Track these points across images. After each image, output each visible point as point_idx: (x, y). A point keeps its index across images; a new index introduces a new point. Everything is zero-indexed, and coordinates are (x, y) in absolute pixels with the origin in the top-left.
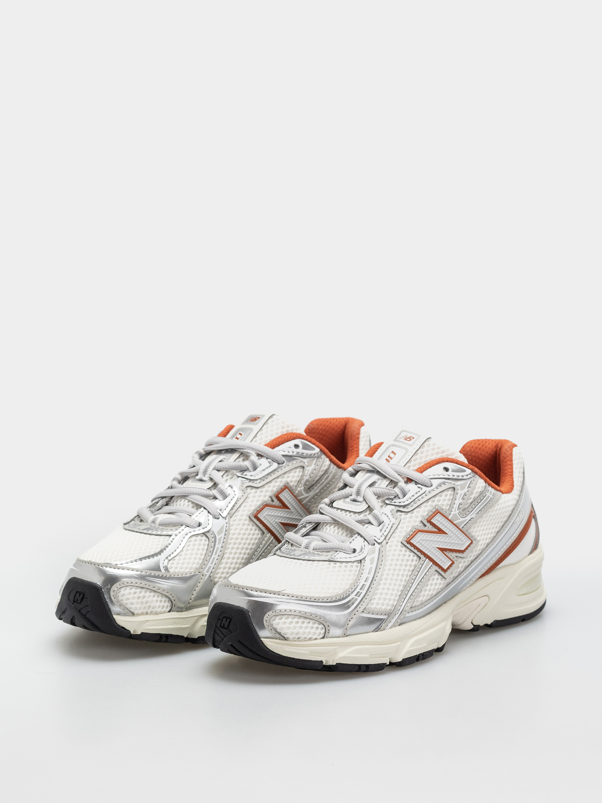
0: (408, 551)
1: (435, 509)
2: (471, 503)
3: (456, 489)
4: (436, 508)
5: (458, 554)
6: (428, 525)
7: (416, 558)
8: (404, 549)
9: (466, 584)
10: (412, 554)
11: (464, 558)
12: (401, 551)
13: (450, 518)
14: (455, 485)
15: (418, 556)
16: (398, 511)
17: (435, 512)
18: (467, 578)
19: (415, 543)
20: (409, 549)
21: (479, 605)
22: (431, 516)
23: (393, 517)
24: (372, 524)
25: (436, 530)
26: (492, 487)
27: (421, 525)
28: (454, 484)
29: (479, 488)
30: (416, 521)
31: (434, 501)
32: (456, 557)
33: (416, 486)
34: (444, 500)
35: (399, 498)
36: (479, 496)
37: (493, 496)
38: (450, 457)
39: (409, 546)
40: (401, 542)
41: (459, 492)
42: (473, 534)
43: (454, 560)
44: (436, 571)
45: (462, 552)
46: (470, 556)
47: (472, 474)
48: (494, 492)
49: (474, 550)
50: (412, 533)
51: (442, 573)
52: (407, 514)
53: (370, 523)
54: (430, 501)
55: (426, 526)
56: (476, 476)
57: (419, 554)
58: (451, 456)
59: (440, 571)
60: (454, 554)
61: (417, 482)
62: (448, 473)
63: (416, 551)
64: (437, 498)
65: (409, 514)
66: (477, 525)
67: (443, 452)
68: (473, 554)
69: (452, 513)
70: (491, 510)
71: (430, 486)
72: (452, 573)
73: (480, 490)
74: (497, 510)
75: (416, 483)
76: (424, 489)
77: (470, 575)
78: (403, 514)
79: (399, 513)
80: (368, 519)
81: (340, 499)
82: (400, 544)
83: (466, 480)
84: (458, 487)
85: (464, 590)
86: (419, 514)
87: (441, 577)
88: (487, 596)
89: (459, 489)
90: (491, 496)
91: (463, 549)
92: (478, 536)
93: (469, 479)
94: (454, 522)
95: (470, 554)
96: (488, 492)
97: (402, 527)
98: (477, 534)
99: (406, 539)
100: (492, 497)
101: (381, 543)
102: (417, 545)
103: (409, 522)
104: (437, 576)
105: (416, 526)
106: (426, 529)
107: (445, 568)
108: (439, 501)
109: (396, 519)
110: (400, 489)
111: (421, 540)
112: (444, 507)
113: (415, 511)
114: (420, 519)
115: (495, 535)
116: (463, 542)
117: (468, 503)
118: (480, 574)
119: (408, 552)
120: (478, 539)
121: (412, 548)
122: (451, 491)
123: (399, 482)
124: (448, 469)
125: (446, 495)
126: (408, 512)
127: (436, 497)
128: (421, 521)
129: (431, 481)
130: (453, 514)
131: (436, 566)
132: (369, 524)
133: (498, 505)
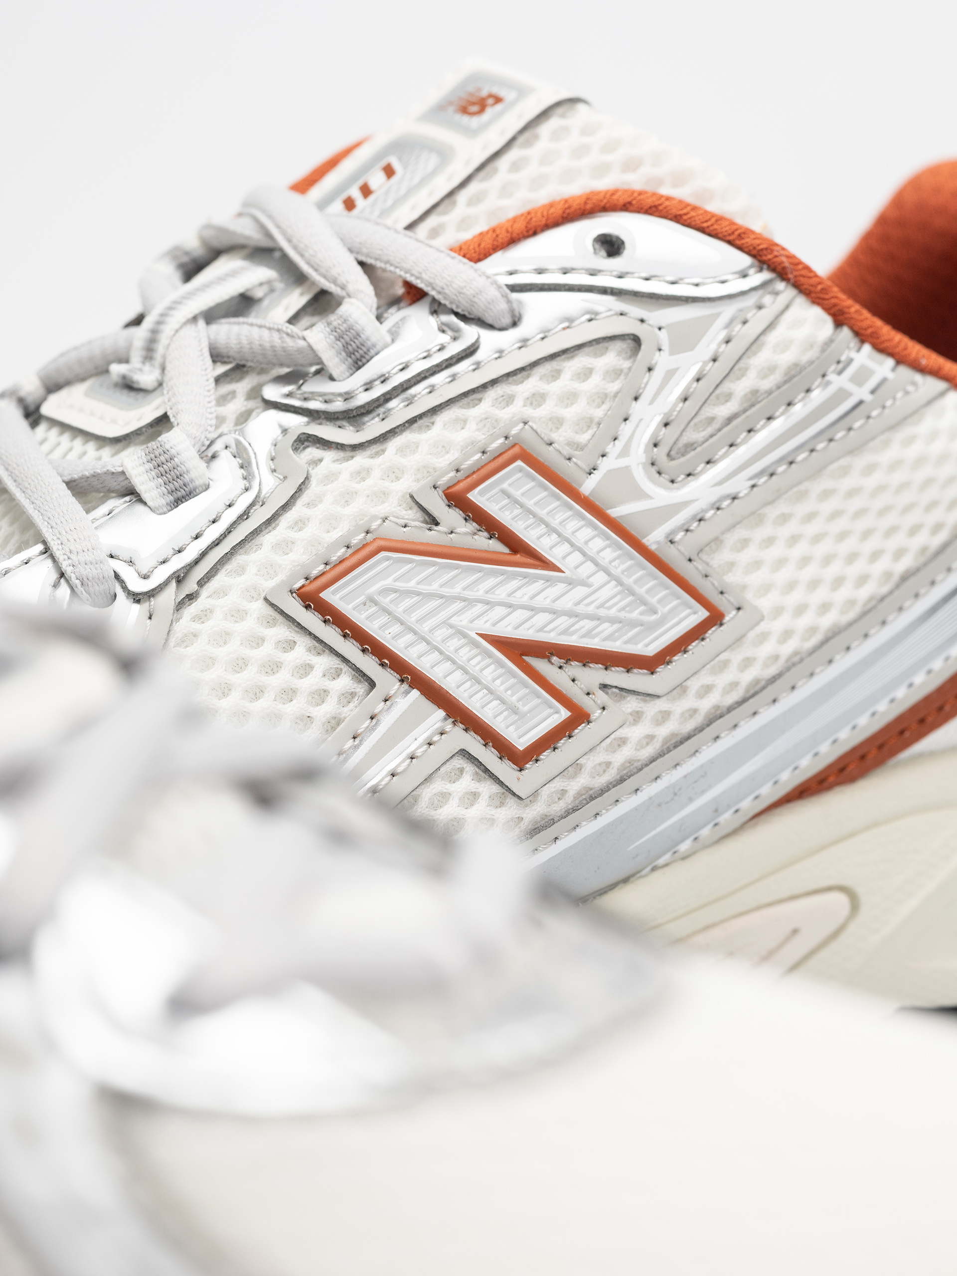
0: (303, 642)
1: (502, 440)
2: (730, 420)
3: (643, 347)
4: (514, 431)
5: (617, 677)
6: (451, 517)
7: (346, 681)
8: (283, 631)
9: (687, 830)
10: (325, 661)
11: (658, 697)
12: (259, 641)
13: (588, 486)
14: (644, 325)
15: (361, 675)
16: (304, 441)
17: (501, 454)
18: (691, 800)
19: (347, 608)
20: (310, 634)
21: (795, 932)
22: (474, 473)
23: (274, 471)
24: (141, 501)
25: (495, 545)
26: (881, 349)
27: (413, 515)
28: (642, 321)
29: (784, 346)
30: (384, 495)
31: (510, 400)
32: (604, 687)
33: (433, 322)
34: (570, 398)
35: (332, 379)
36: (779, 387)
37: (873, 392)
38: (665, 191)
39: (312, 620)
40: (266, 599)
41: (663, 362)
42: (732, 578)
43: (586, 703)
44: (464, 754)
45: (650, 664)
46: (707, 689)
47: (758, 278)
48: (891, 376)
49: (736, 657)
50: (341, 552)
51: (504, 769)
52: (352, 457)
53: (131, 493)
54: (491, 394)
55: (437, 524)
56: (781, 286)
57: (369, 664)
58: (675, 185)
59: (488, 757)
60: (594, 675)
61: (440, 304)
62: (615, 263)
63: (351, 649)
64: (533, 383)
65: (360, 460)
66: (760, 534)
67: (630, 165)
68: (722, 680)
69: (605, 465)
70: (861, 462)
71: (507, 320)
72: (576, 767)
73: (786, 359)
74: (894, 466)
75: (437, 308)
76: (471, 332)
77: (710, 787)
78: (329, 456)
79: (312, 452)
80: (123, 473)
81: (82, 379)
82: (259, 606)
83: (708, 304)
84: (663, 335)
85: (683, 859)
86: (411, 461)
87: (495, 788)
88: (842, 889)
89: (666, 347)
90: (862, 393)
91: (649, 648)
92: (766, 589)
93: (727, 301)
94: (614, 513)
95: (704, 679)
96: (840, 373)
97: (300, 524)
98: (756, 579)
99: (302, 582)
100: (868, 398)
101: (151, 594)
102: (360, 618)
103: (348, 497)
104: (468, 781)
105: (374, 518)
106: (433, 537)
107: (521, 743)
108: (538, 399)
109: (285, 478)
110: (334, 330)
111: (386, 591)
112: (561, 436)
113: (393, 445)
114: (408, 484)
115: (884, 590)
116: (654, 617)
117: (712, 419)
118: (788, 780)
119: (302, 649)
120: (765, 604)
121: (331, 635)
122: (619, 354)
123: (347, 300)
124: (623, 243)
125: (587, 373)
126: (355, 448)
127: (528, 377)
128: (412, 497)
129: (509, 301)
130: (610, 471)
131: (466, 730)
132: (127, 498)
133: (910, 441)
